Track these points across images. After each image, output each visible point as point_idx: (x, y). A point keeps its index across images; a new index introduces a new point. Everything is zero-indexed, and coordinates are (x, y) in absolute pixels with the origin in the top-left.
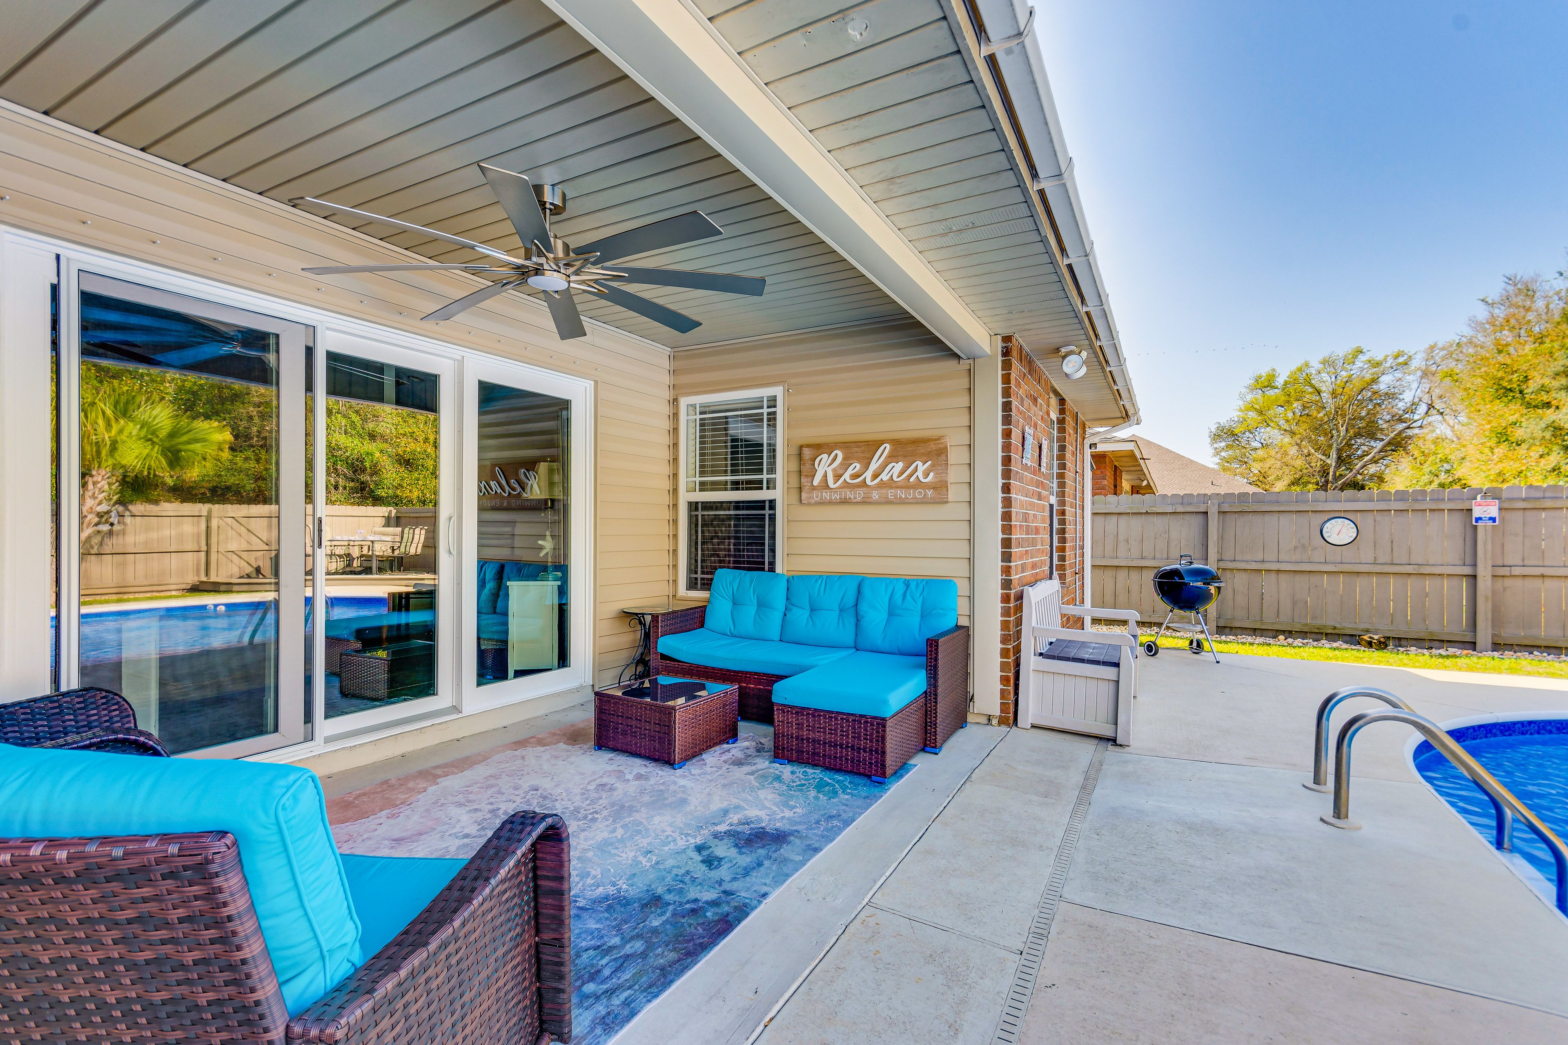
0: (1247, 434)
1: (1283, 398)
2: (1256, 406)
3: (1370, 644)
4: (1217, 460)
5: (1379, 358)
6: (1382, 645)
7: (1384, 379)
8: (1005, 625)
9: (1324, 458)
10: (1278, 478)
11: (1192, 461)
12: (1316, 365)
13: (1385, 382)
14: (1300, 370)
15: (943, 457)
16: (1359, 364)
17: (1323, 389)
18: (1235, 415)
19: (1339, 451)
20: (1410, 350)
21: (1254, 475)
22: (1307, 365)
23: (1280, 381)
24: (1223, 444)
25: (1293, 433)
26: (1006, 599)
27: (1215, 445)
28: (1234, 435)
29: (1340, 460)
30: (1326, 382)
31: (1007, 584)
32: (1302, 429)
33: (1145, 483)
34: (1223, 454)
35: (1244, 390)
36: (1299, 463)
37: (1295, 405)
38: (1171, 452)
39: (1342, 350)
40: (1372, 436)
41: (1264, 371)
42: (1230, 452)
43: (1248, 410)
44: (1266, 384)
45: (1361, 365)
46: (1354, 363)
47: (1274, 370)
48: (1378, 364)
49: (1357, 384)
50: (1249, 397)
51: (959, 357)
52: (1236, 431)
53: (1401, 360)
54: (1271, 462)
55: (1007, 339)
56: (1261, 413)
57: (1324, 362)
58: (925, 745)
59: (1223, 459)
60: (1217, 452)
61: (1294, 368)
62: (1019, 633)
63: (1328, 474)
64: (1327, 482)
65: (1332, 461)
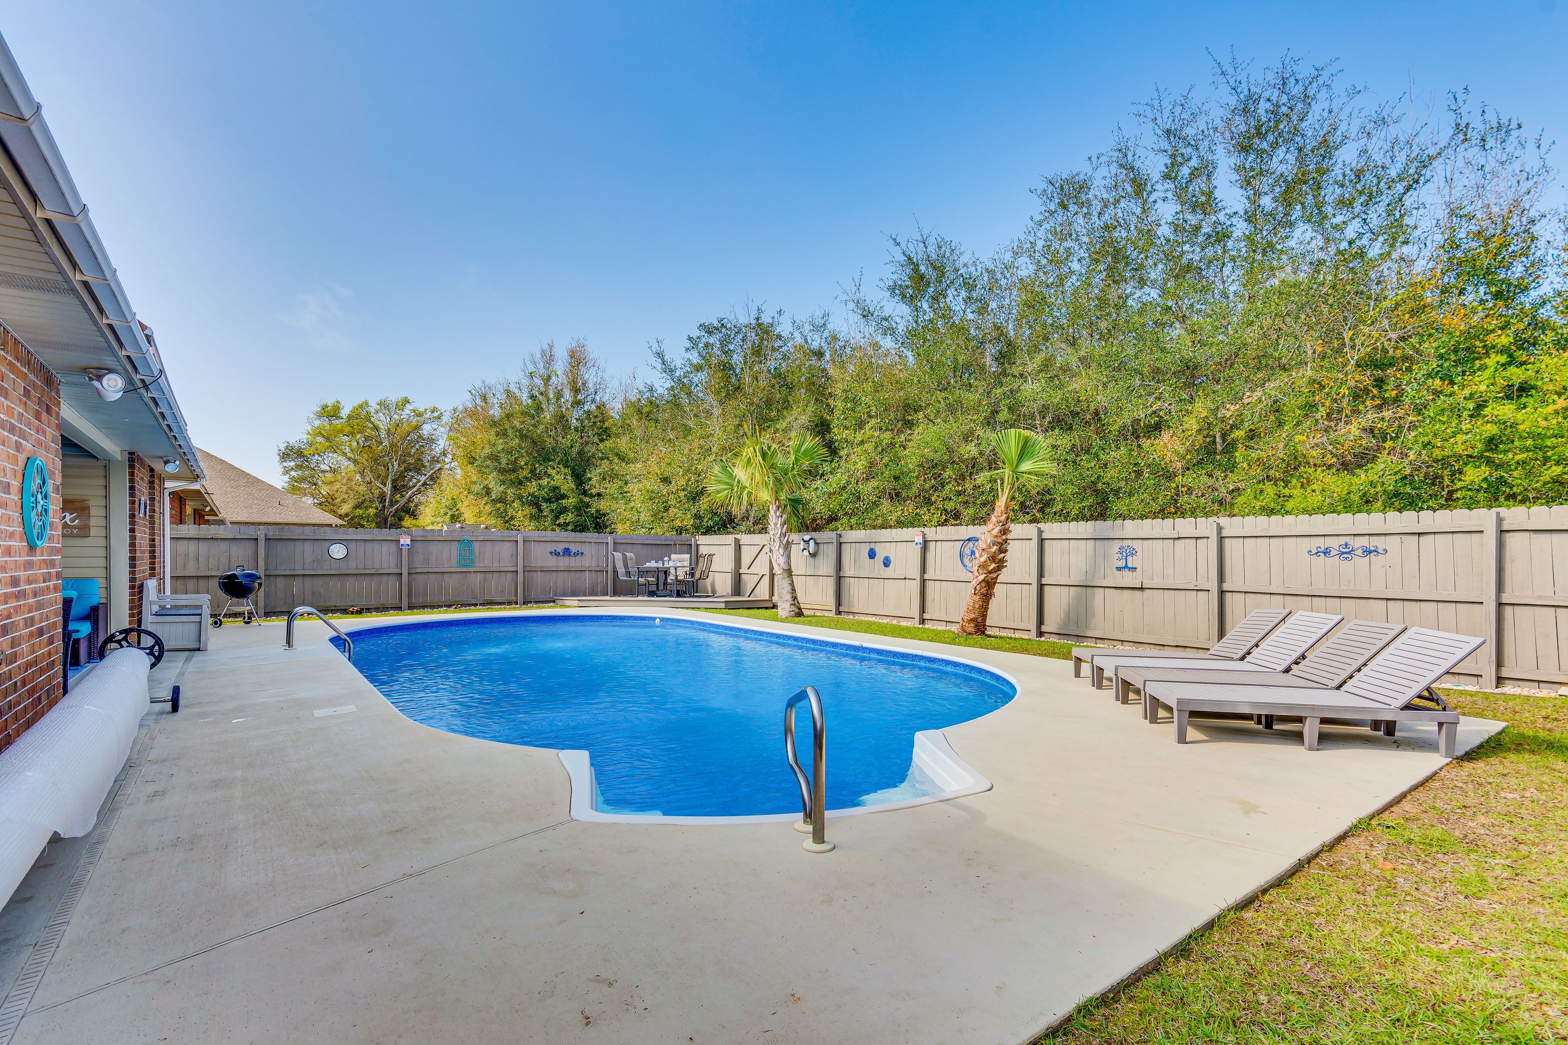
0: (316, 456)
1: (348, 428)
2: (323, 432)
3: (352, 613)
4: (286, 478)
5: (422, 409)
6: (359, 612)
7: (425, 426)
8: (131, 601)
9: (382, 486)
10: (344, 501)
11: (259, 480)
12: (373, 406)
13: (426, 429)
14: (361, 406)
15: (87, 512)
16: (407, 411)
17: (381, 427)
18: (305, 437)
19: (394, 481)
20: (442, 407)
21: (323, 496)
22: (367, 403)
23: (345, 413)
24: (292, 464)
25: (355, 462)
26: (132, 587)
27: (285, 464)
28: (303, 456)
29: (395, 488)
30: (383, 421)
31: (132, 580)
32: (364, 459)
33: (208, 509)
34: (293, 473)
35: (312, 416)
36: (362, 489)
37: (359, 436)
38: (235, 468)
39: (394, 397)
40: (418, 471)
41: (330, 402)
42: (300, 472)
43: (315, 435)
44: (331, 413)
45: (409, 412)
46: (403, 409)
47: (338, 402)
48: (420, 415)
49: (406, 428)
50: (317, 423)
51: (97, 458)
52: (306, 453)
53: (436, 414)
54: (337, 486)
55: (131, 453)
56: (328, 439)
57: (380, 404)
58: (90, 659)
59: (293, 479)
60: (286, 472)
61: (356, 404)
62: (141, 605)
63: (385, 501)
64: (384, 507)
65: (388, 489)
